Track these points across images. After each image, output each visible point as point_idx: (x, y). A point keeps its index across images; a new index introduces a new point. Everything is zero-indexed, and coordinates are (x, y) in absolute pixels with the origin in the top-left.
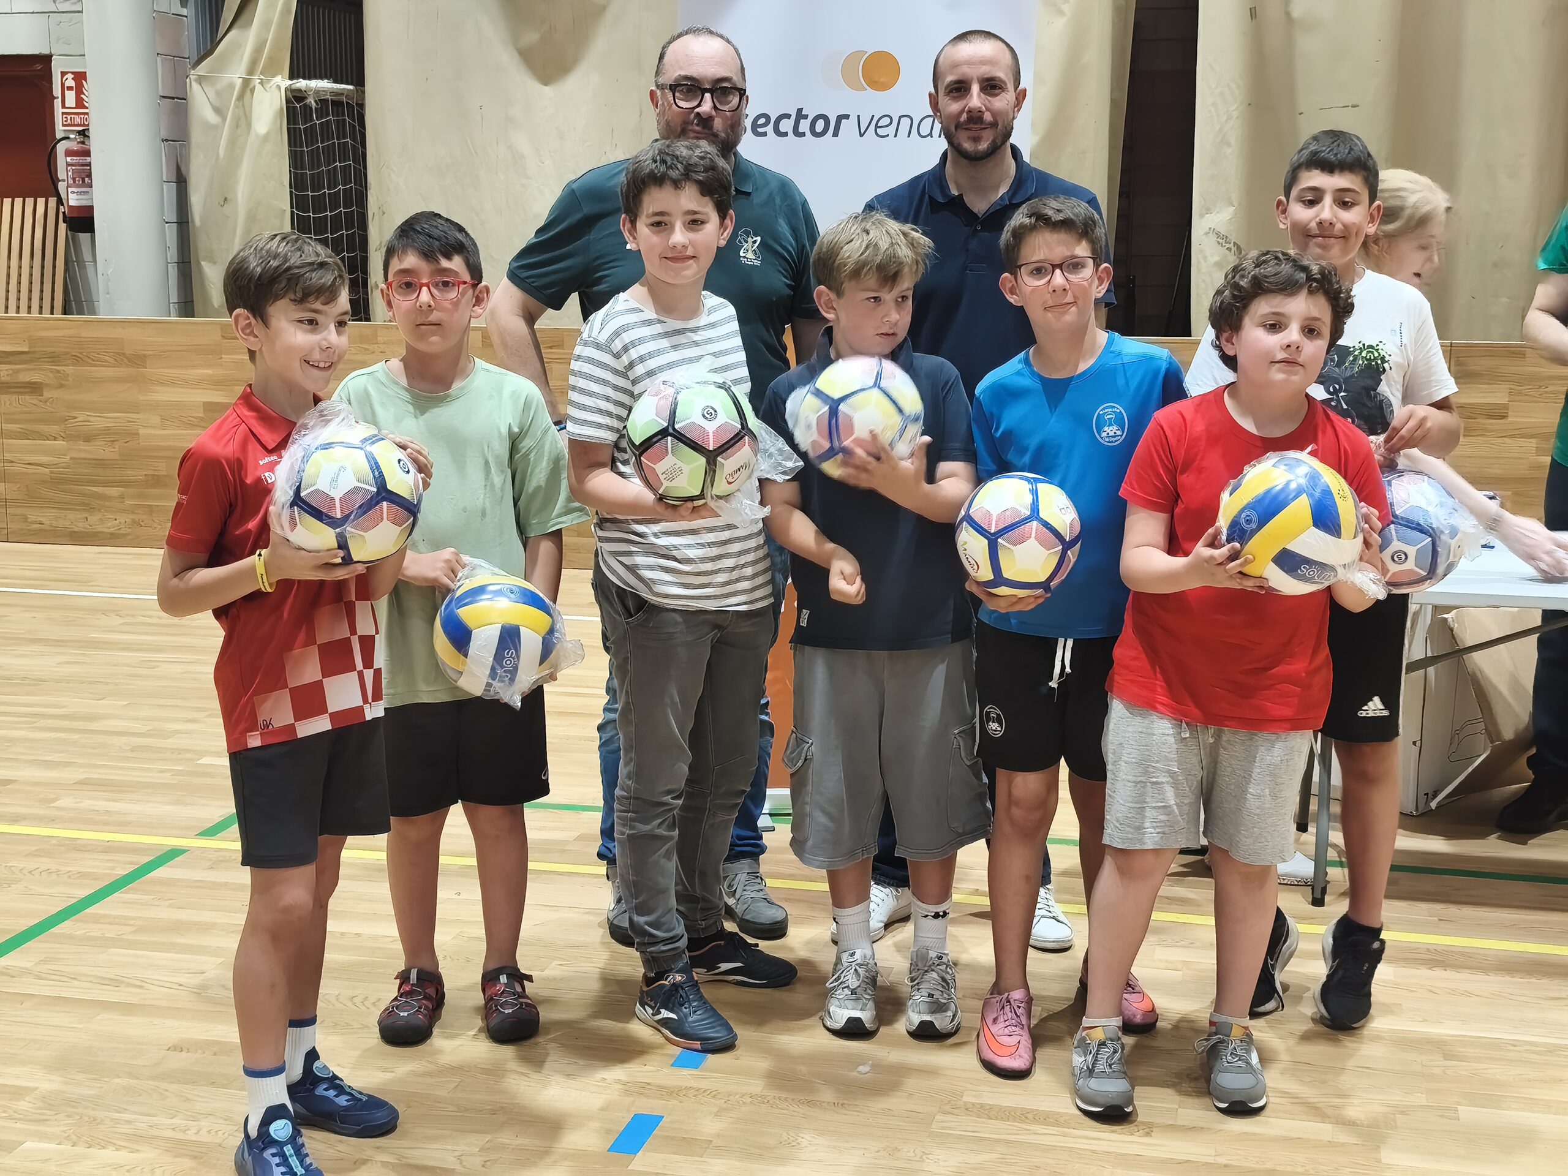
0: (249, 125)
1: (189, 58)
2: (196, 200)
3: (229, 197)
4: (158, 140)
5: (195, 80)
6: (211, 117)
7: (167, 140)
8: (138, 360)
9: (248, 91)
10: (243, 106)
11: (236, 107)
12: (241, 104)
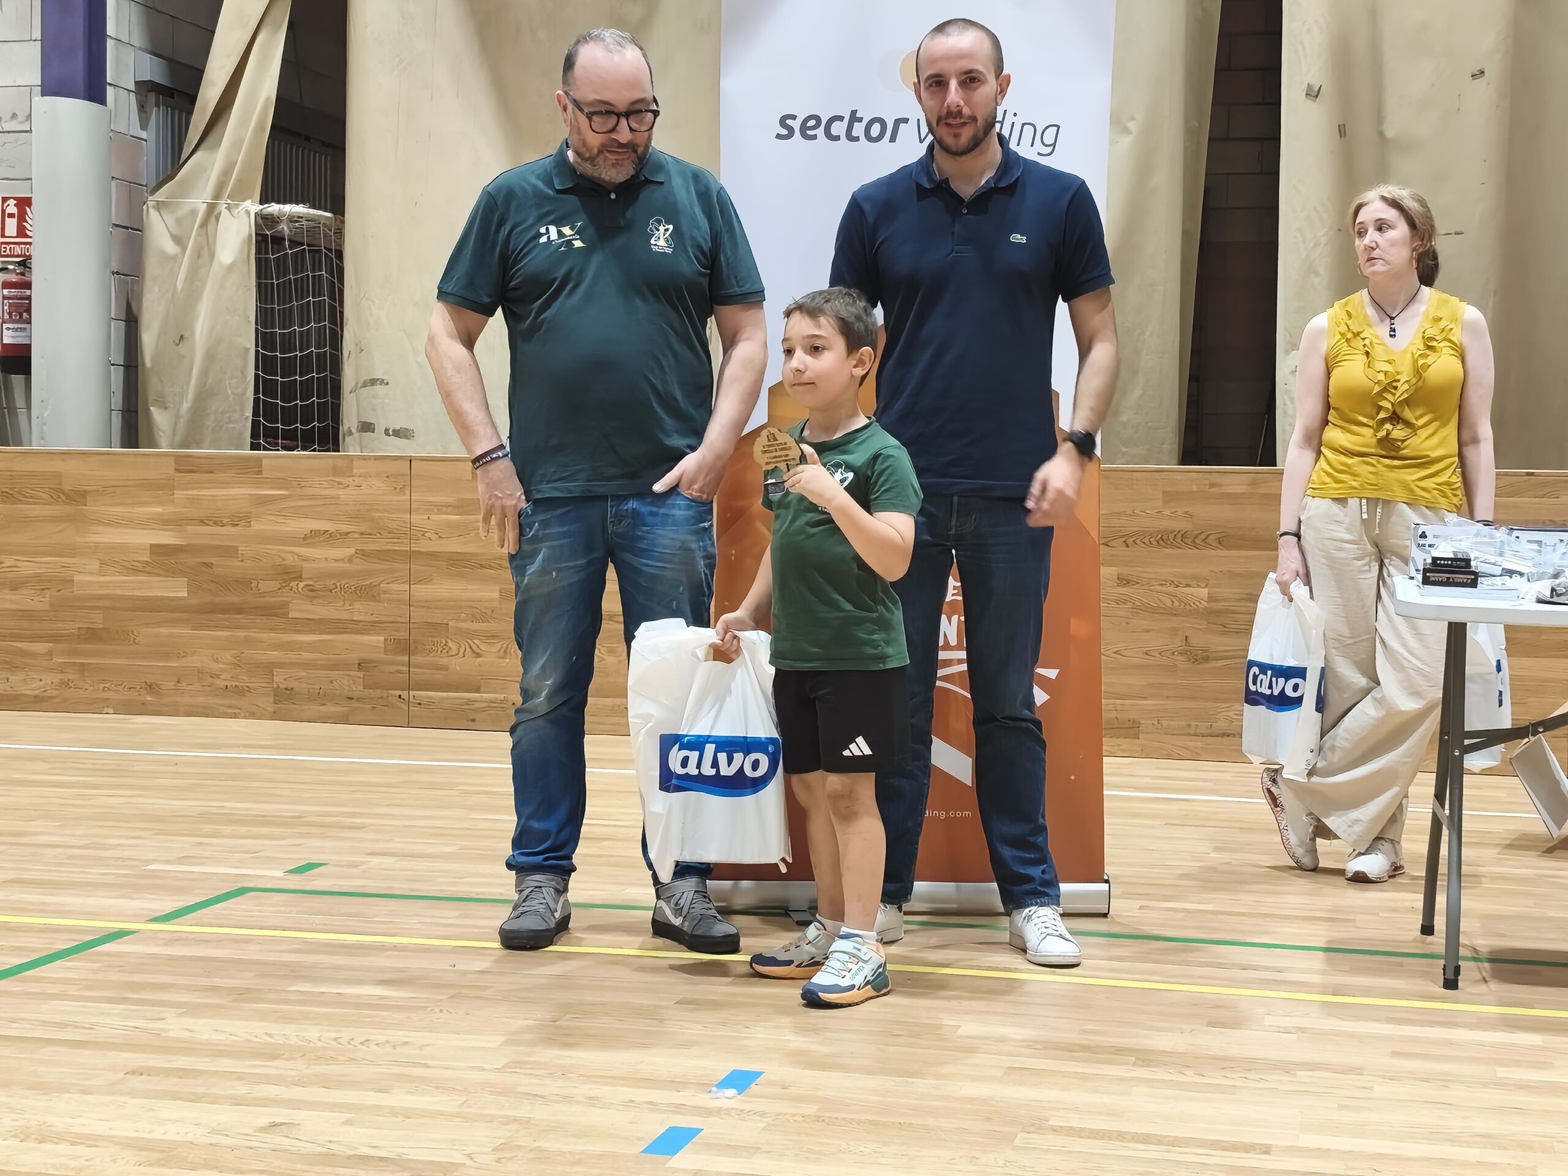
0: (212, 255)
1: (146, 186)
2: (148, 338)
3: (186, 335)
4: (108, 272)
5: (154, 207)
6: (170, 247)
7: (117, 273)
8: (77, 497)
9: (213, 219)
10: (207, 233)
11: (199, 235)
12: (205, 231)
